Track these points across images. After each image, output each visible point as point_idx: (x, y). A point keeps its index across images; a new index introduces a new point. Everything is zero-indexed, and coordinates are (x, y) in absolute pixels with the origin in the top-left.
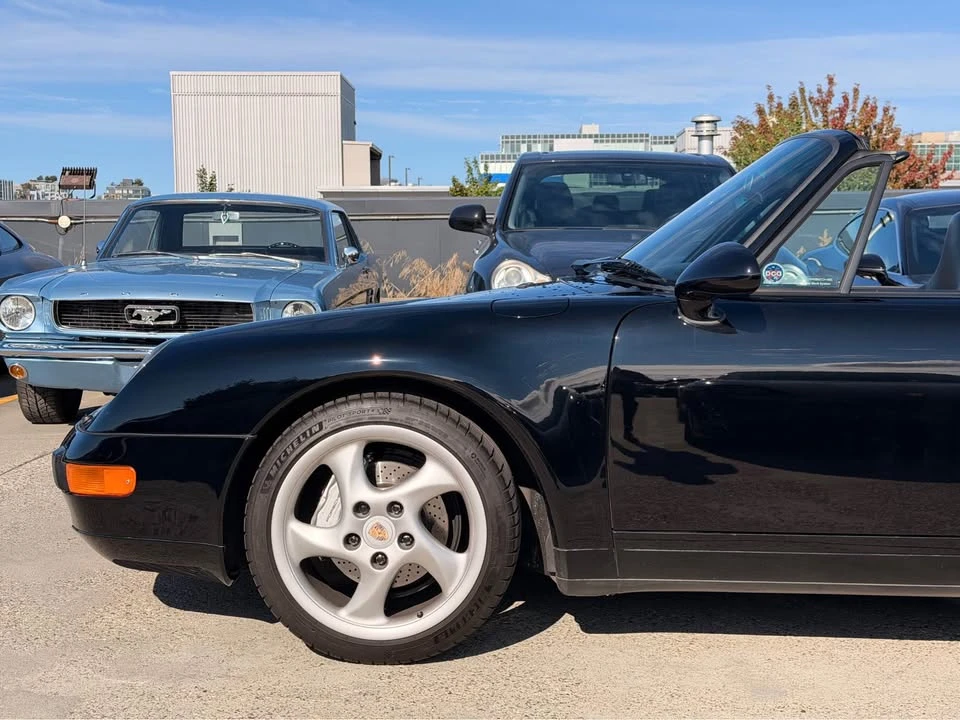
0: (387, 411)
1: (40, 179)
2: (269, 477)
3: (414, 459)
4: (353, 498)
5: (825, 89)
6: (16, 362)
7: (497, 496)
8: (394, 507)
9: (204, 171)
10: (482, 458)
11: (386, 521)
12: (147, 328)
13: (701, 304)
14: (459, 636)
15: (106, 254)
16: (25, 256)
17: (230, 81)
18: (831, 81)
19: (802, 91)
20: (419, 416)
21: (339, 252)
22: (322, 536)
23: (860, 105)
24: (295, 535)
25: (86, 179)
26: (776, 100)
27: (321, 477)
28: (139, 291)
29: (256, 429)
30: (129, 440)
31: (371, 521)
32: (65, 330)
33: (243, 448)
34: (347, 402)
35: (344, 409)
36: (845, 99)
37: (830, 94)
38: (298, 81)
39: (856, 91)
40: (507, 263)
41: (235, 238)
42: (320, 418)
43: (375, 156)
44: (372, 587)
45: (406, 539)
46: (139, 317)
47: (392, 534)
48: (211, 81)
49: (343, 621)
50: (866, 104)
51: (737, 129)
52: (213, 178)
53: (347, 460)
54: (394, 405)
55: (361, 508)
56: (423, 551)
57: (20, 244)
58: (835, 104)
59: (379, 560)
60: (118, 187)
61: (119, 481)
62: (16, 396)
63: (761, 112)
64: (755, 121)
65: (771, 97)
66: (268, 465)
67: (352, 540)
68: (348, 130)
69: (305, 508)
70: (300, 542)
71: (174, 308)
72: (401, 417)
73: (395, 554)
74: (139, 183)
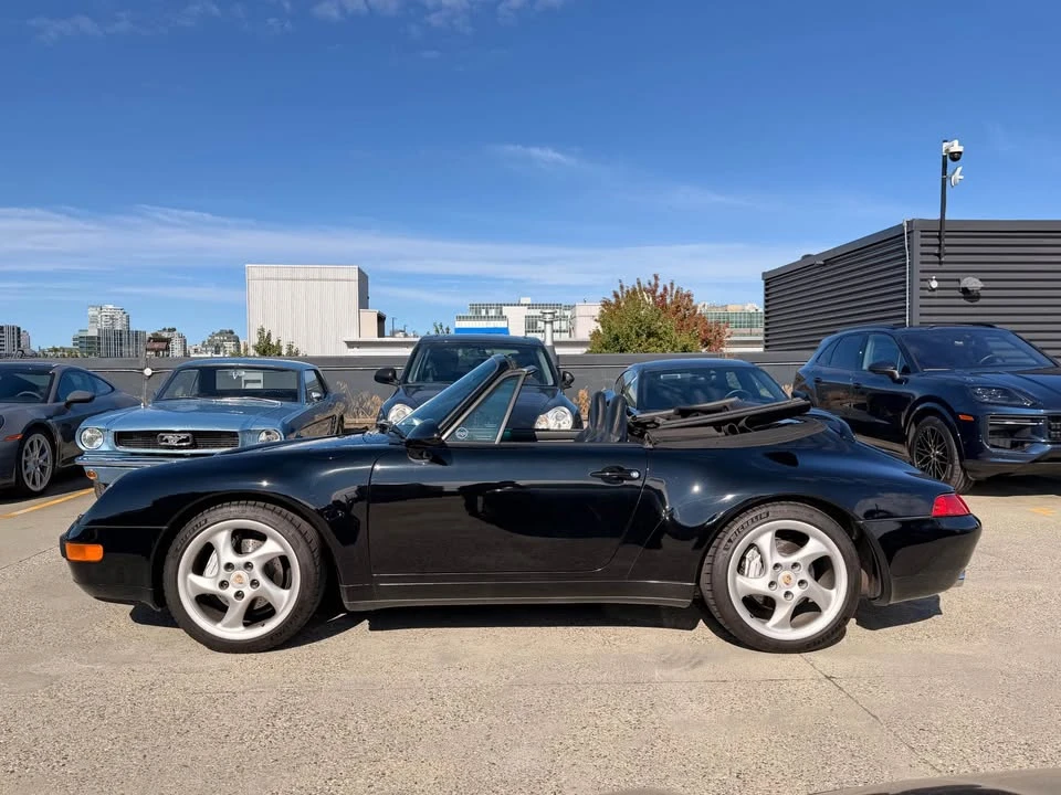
0: (244, 512)
1: (164, 330)
2: (177, 550)
3: (262, 537)
4: (224, 561)
5: (653, 283)
6: (91, 469)
7: (307, 558)
8: (248, 565)
9: (263, 330)
10: (299, 537)
11: (243, 573)
12: (173, 447)
13: (420, 451)
14: (285, 637)
15: (158, 398)
16: (114, 396)
17: (285, 270)
18: (656, 277)
19: (639, 283)
20: (261, 513)
21: (308, 395)
22: (207, 583)
23: (674, 292)
24: (192, 582)
25: (163, 345)
26: (625, 289)
27: (208, 549)
28: (169, 425)
29: (169, 524)
30: (100, 530)
31: (235, 574)
32: (121, 449)
33: (162, 534)
34: (222, 507)
35: (219, 511)
36: (665, 289)
37: (656, 285)
38: (329, 271)
39: (672, 284)
40: (397, 406)
41: (259, 381)
42: (206, 516)
43: (381, 319)
44: (237, 609)
45: (254, 583)
46: (167, 441)
47: (247, 580)
48: (272, 270)
49: (219, 630)
50: (677, 292)
51: (603, 306)
52: (269, 334)
53: (222, 540)
54: (248, 508)
55: (229, 566)
56: (265, 589)
57: (113, 389)
58: (660, 291)
59: (239, 595)
60: (217, 335)
61: (95, 553)
62: (93, 489)
63: (616, 296)
64: (613, 300)
65: (622, 287)
66: (177, 543)
67: (223, 584)
68: (364, 303)
69: (199, 567)
70: (194, 585)
71: (188, 435)
72: (252, 515)
73: (249, 592)
74: (231, 332)
